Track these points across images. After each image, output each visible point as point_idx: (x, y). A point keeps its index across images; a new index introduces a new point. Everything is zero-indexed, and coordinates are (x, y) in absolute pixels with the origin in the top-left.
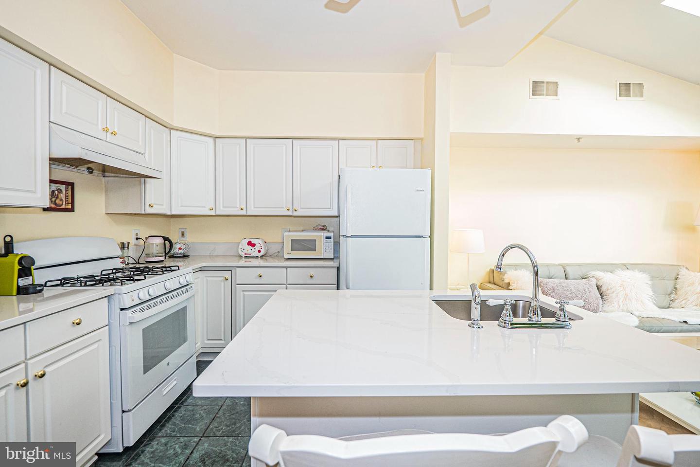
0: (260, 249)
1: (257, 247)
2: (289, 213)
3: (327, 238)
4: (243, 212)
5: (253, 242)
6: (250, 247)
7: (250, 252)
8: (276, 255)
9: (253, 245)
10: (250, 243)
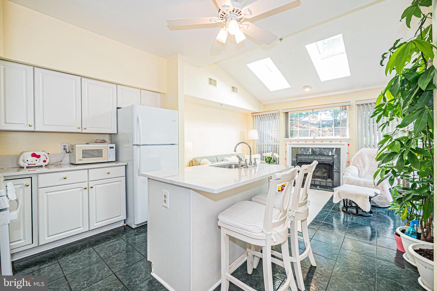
0: (46, 160)
1: (42, 158)
2: (80, 131)
3: (110, 148)
4: (32, 129)
5: (37, 154)
6: (35, 158)
7: (34, 162)
8: (59, 163)
9: (38, 157)
10: (34, 155)
